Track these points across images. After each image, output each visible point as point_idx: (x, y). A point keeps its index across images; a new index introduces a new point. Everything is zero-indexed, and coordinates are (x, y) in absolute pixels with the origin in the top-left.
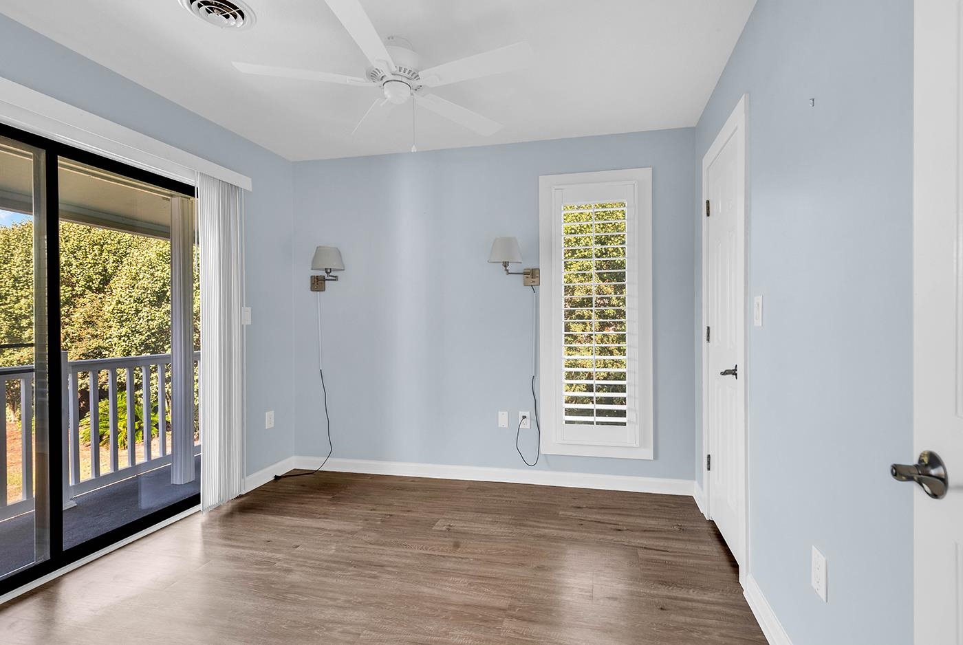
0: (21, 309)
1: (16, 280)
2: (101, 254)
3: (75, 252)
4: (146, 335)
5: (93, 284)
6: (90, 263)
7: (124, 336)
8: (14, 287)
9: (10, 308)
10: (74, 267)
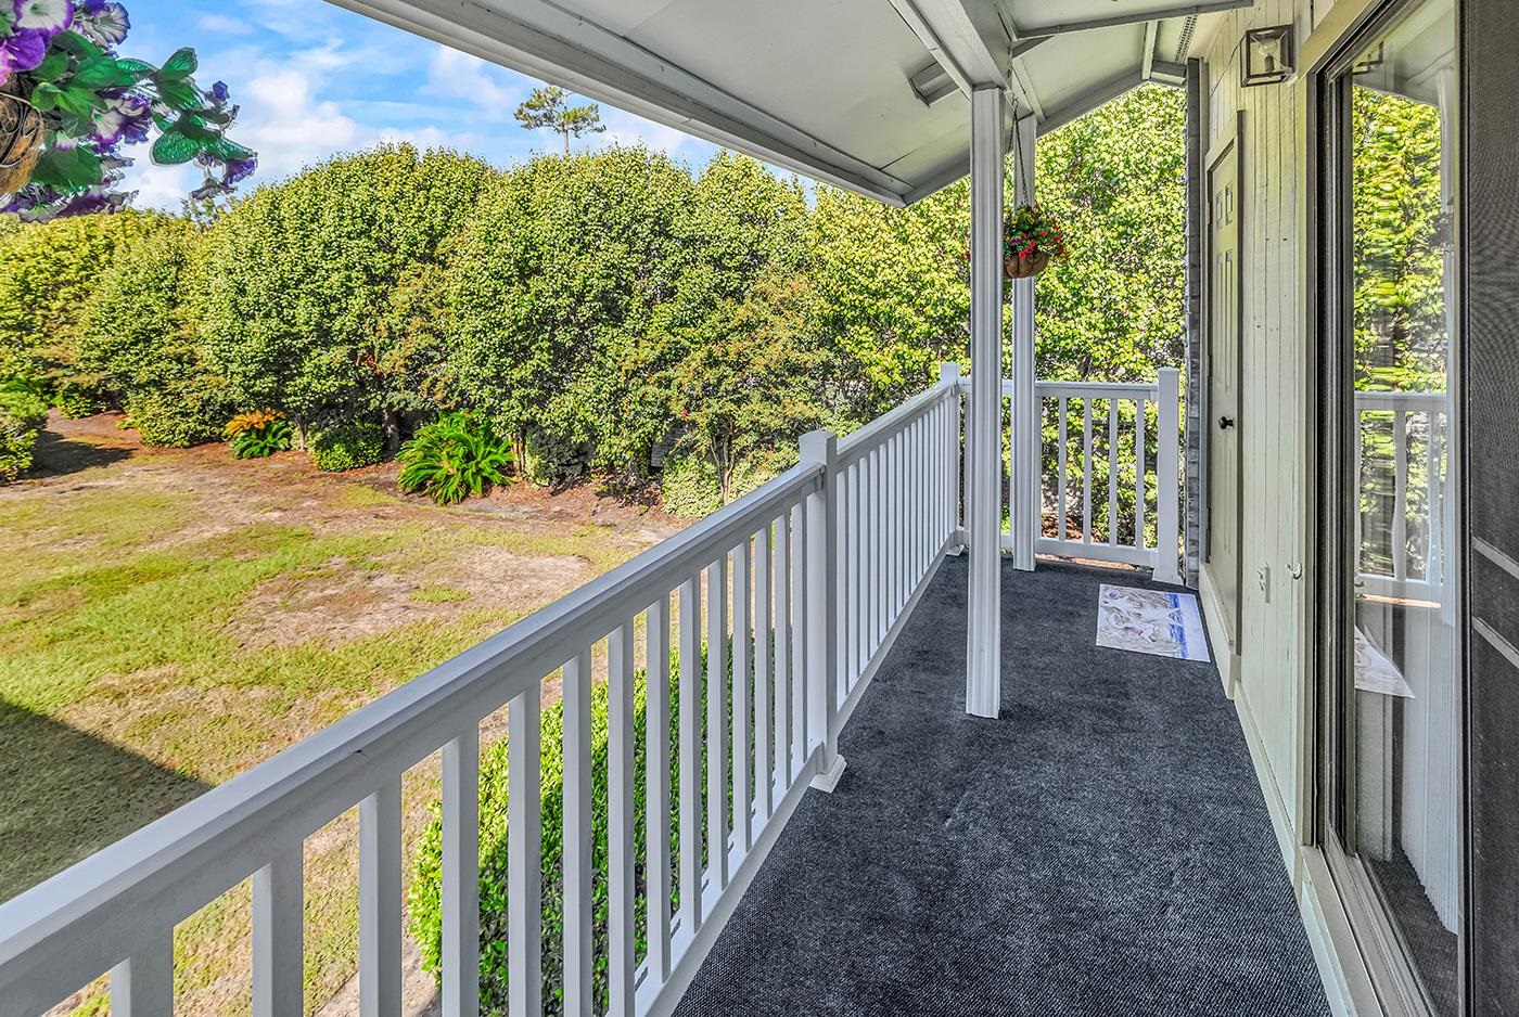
0: (331, 288)
1: (327, 246)
2: (427, 203)
3: (396, 202)
4: (511, 329)
5: (418, 248)
6: (413, 217)
7: (480, 331)
8: (324, 256)
9: (319, 287)
10: (396, 224)
